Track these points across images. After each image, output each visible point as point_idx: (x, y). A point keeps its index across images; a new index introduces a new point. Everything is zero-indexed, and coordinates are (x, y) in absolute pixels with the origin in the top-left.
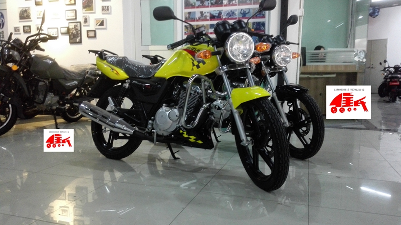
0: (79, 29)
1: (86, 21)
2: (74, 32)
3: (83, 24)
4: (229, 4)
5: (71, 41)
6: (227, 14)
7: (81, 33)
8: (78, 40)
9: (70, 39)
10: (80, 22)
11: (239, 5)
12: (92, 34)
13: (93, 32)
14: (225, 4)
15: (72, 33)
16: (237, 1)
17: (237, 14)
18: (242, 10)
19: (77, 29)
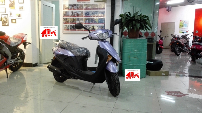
0: (7, 19)
1: (11, 14)
2: (5, 20)
3: (9, 15)
4: (87, 8)
5: (3, 25)
6: (86, 14)
7: (8, 21)
8: (7, 24)
9: (2, 23)
10: (8, 15)
11: (92, 9)
12: (14, 21)
13: (15, 20)
14: (84, 8)
15: (3, 20)
16: (91, 7)
17: (91, 14)
18: (93, 12)
19: (6, 18)
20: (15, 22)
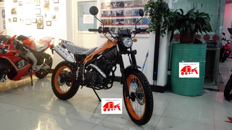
1: (46, 16)
4: (128, 6)
5: (38, 27)
6: (127, 13)
7: (43, 23)
10: (42, 16)
13: (50, 22)
15: (38, 23)
16: (133, 4)
19: (41, 20)
20: (50, 24)
